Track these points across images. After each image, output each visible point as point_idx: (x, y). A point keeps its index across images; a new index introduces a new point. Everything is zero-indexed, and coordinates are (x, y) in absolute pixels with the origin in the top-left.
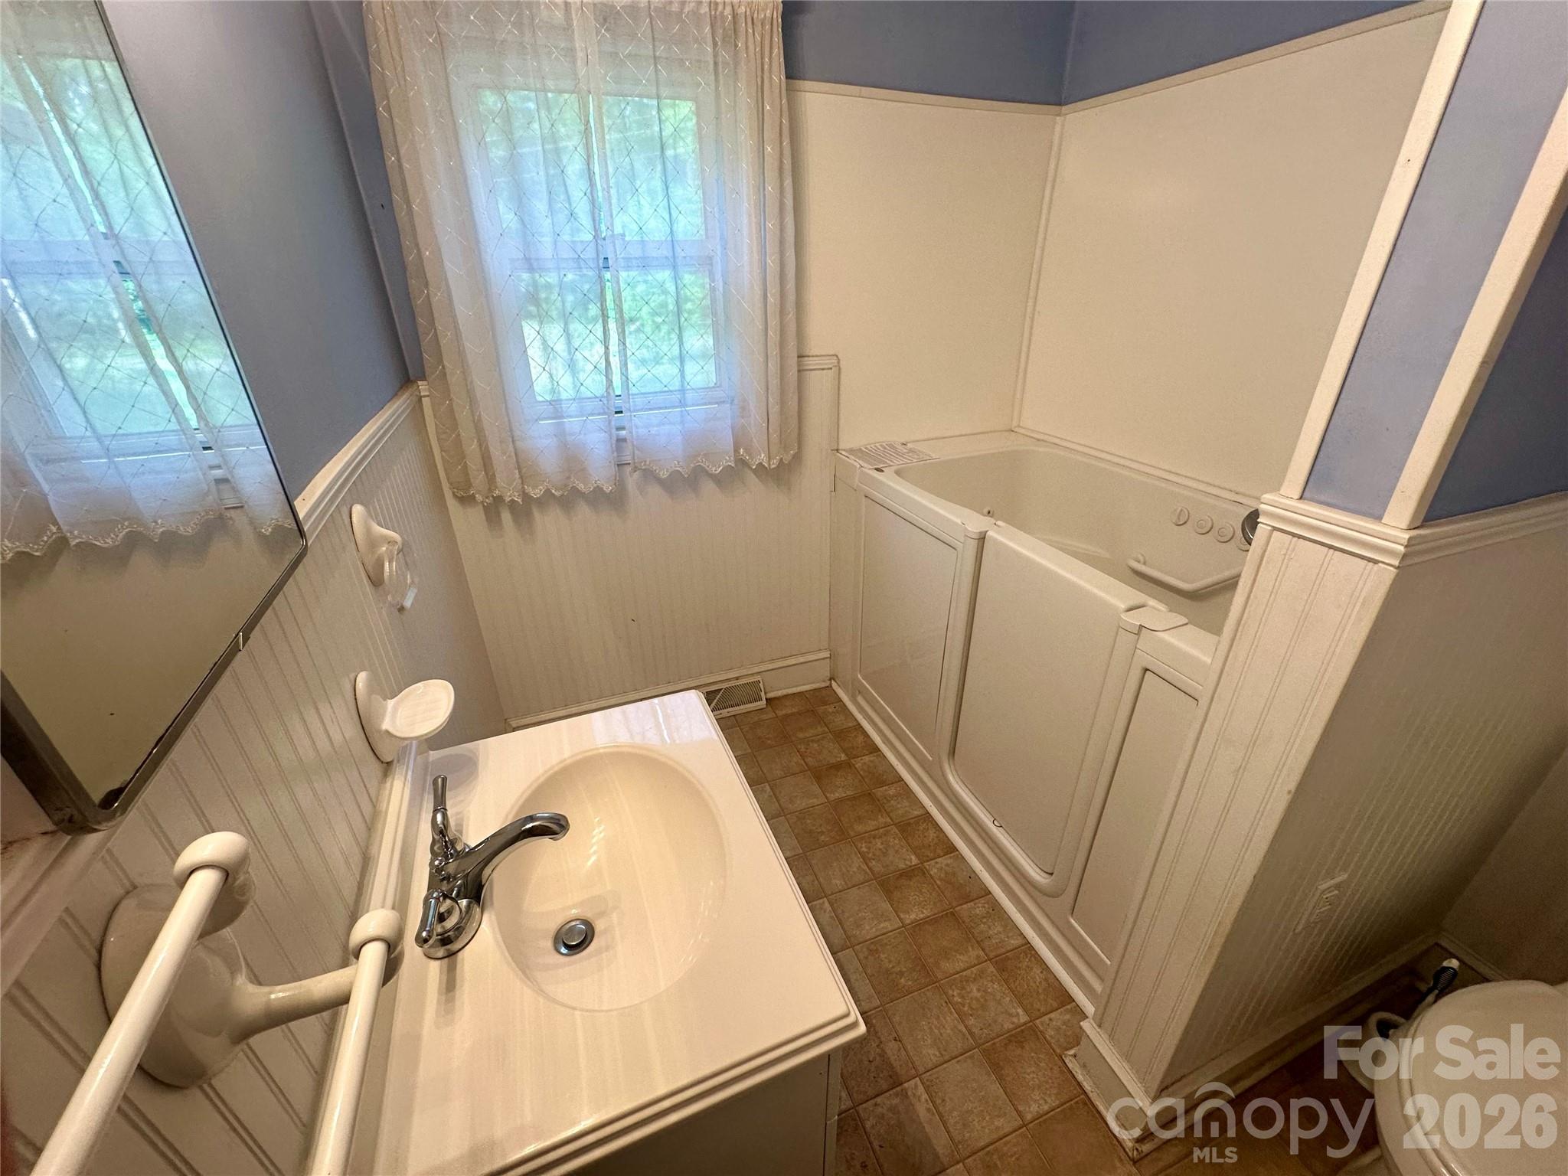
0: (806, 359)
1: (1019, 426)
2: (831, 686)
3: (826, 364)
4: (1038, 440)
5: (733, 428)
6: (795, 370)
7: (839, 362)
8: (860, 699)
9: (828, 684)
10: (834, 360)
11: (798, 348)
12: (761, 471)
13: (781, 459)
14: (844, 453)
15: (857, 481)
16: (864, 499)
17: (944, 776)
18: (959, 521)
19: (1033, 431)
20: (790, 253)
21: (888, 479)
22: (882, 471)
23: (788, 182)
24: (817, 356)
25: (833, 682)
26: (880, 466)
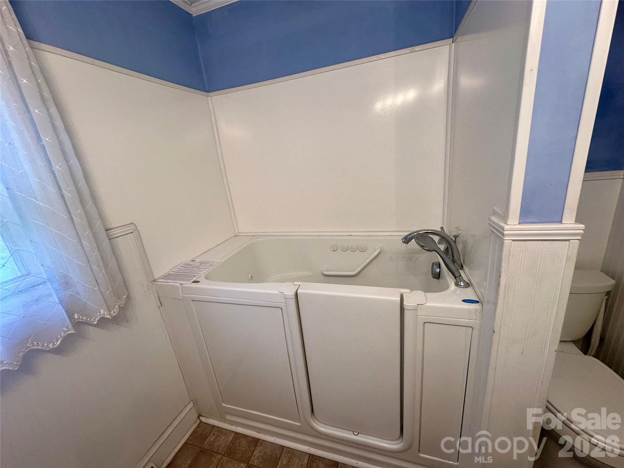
0: (111, 231)
1: (239, 233)
2: (201, 422)
3: (128, 230)
4: (253, 236)
5: (61, 302)
6: (107, 241)
7: (136, 227)
8: (228, 417)
9: (198, 422)
10: (132, 227)
11: (104, 226)
12: (103, 323)
13: (119, 306)
14: (160, 280)
15: (181, 294)
16: (192, 303)
17: (313, 428)
18: (276, 292)
19: (247, 233)
20: (74, 161)
21: (204, 285)
22: (198, 282)
23: (53, 110)
24: (118, 227)
25: (201, 418)
26: (194, 279)
